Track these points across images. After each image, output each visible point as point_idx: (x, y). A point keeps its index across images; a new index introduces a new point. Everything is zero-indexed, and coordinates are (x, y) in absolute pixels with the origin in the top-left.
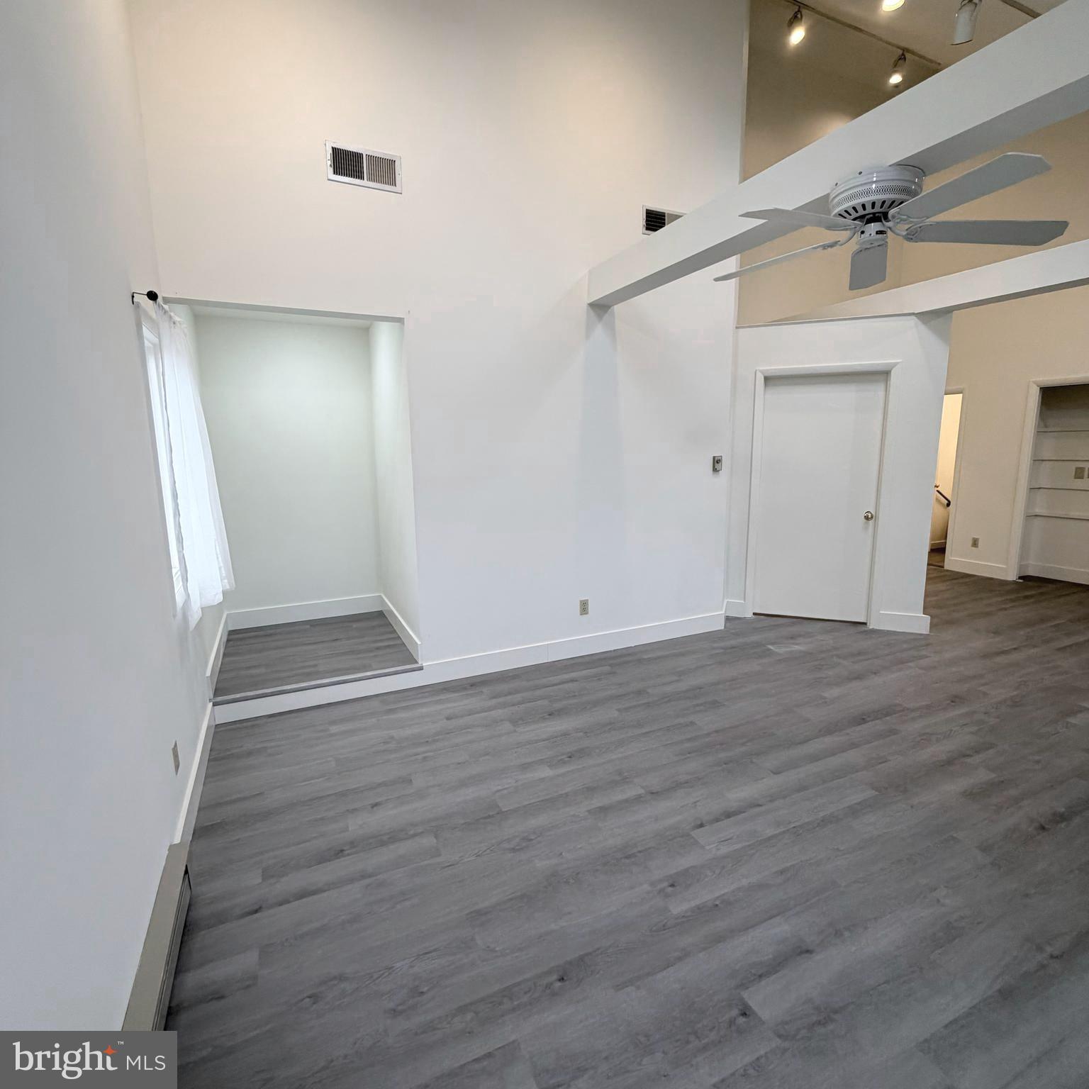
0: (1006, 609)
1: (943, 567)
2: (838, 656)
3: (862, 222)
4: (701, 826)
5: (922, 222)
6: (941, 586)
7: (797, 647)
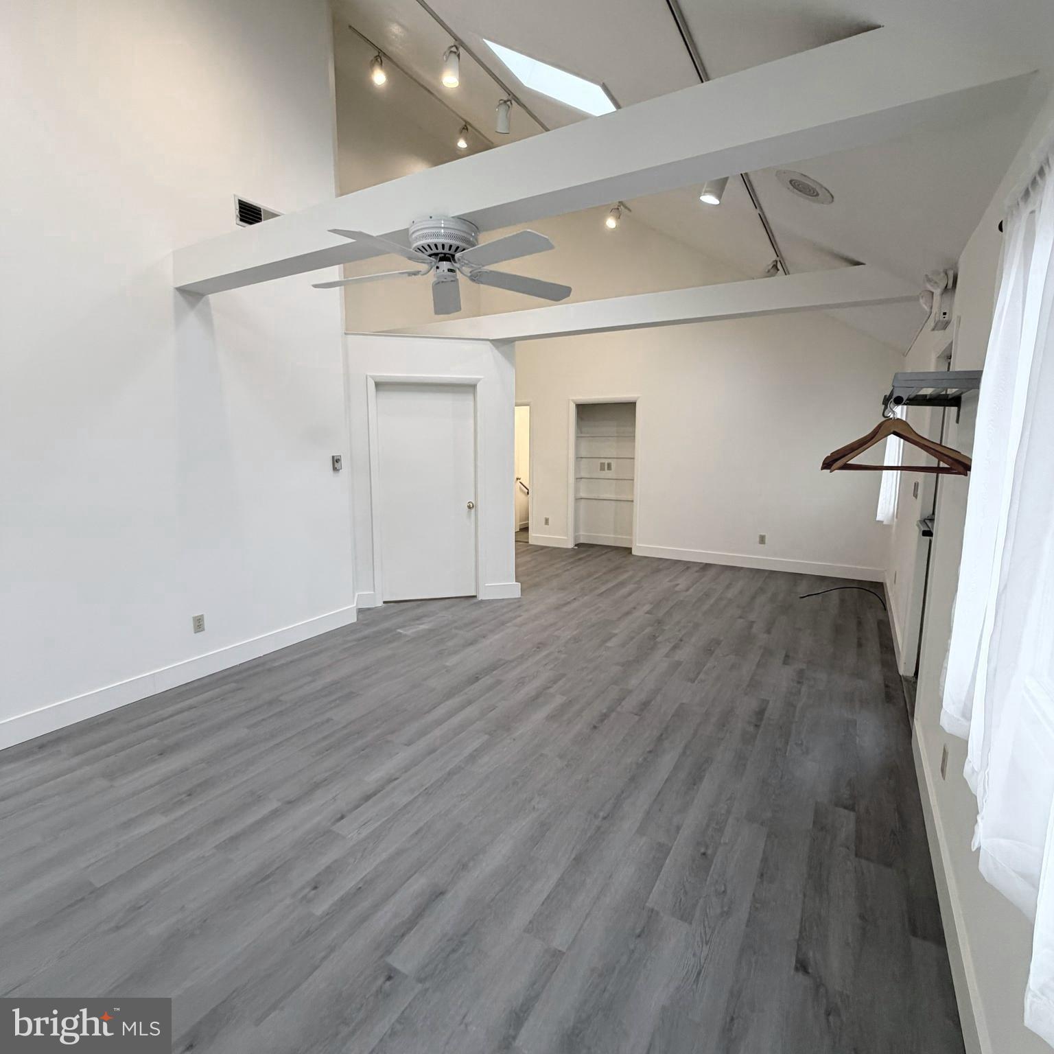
0: (568, 570)
1: (528, 542)
2: (456, 628)
3: (437, 259)
4: (342, 817)
5: (480, 268)
6: (528, 558)
7: (422, 627)
